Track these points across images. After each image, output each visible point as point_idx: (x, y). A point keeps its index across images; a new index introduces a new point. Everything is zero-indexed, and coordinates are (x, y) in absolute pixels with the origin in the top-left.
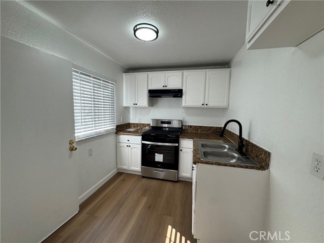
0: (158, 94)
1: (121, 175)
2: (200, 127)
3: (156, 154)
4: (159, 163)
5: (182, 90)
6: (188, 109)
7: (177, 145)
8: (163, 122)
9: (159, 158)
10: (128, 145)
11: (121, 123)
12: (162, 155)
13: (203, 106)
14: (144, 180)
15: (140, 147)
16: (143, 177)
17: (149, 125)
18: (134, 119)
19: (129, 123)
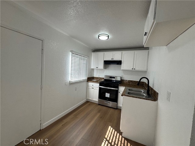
0: (109, 63)
1: (88, 103)
2: (131, 81)
3: (106, 93)
4: (107, 98)
5: (121, 61)
6: (124, 71)
7: (117, 89)
8: (111, 77)
9: (108, 95)
10: (93, 87)
11: (90, 76)
12: (109, 94)
13: (132, 70)
14: (99, 106)
15: (98, 89)
16: (99, 105)
17: (103, 78)
18: (96, 75)
19: (94, 77)
